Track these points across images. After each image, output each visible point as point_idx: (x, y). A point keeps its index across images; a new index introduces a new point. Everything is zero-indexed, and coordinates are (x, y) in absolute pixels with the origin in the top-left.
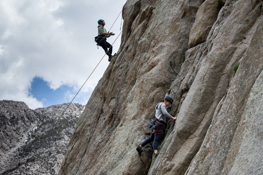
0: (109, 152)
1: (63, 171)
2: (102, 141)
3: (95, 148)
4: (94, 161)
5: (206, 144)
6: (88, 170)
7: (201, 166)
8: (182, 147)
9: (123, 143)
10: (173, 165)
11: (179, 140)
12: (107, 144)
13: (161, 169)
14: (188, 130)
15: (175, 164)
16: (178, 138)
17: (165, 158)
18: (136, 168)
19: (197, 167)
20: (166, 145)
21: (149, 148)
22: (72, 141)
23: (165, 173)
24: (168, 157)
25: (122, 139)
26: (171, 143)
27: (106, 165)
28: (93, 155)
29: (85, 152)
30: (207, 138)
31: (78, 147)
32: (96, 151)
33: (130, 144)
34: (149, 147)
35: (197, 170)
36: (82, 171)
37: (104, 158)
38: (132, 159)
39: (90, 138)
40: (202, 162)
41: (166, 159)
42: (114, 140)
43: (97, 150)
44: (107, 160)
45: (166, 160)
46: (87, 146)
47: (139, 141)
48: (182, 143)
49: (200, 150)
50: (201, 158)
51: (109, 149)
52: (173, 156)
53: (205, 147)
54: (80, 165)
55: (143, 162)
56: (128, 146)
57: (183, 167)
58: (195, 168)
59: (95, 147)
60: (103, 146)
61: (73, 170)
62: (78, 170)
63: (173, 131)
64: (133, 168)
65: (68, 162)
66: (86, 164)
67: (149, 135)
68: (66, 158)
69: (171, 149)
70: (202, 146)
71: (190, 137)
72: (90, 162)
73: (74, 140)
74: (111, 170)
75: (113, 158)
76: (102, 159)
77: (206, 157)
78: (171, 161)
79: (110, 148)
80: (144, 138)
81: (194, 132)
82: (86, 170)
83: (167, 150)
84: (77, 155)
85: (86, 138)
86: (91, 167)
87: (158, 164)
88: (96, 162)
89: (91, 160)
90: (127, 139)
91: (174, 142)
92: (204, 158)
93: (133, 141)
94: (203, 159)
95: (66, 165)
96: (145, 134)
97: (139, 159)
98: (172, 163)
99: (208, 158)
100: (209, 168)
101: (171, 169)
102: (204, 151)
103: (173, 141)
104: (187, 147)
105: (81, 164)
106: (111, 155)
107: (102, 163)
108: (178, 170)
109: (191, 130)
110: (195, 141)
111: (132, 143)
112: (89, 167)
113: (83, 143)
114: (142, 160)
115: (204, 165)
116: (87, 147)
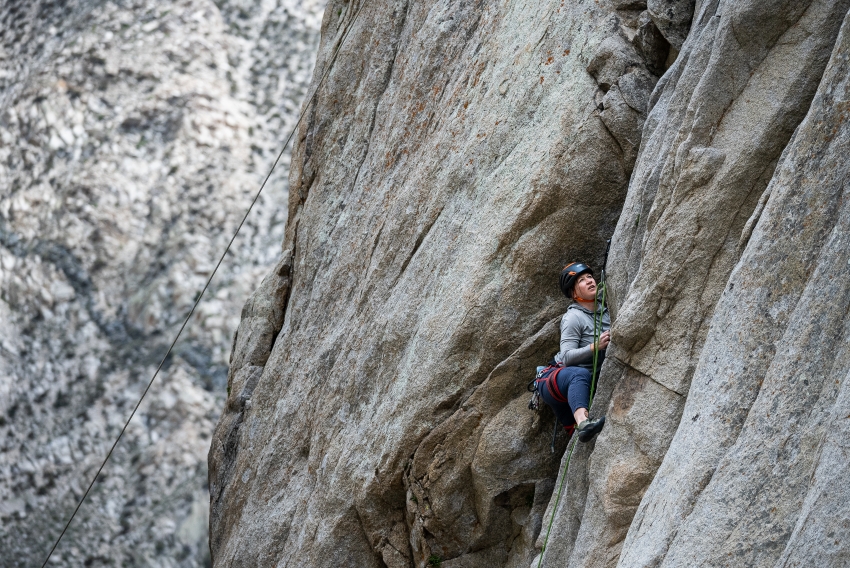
0: (479, 86)
1: (308, 153)
2: (453, 28)
3: (425, 62)
4: (423, 117)
5: (833, 88)
6: (404, 157)
7: (811, 183)
8: (753, 81)
9: (532, 52)
10: (719, 162)
11: (741, 53)
12: (473, 44)
13: (672, 177)
14: (775, 11)
15: (724, 157)
16: (735, 45)
17: (685, 132)
18: (583, 164)
19: (798, 183)
20: (691, 76)
21: (636, 71)
22: (335, 17)
23: (686, 194)
24: (696, 130)
25: (526, 30)
26: (708, 70)
27: (470, 142)
28: (419, 94)
29: (390, 70)
30: (836, 61)
31: (360, 46)
32: (430, 73)
33: (558, 57)
34: (635, 65)
35: (796, 197)
36: (383, 159)
37: (460, 111)
38: (568, 124)
39: (405, 9)
40: (816, 167)
41: (690, 135)
42: (496, 33)
43: (437, 69)
44: (473, 122)
45: (688, 140)
46: (393, 46)
47: (592, 42)
48: (751, 64)
49: (809, 113)
50: (812, 148)
51: (479, 74)
52: (719, 122)
53: (828, 99)
54: (372, 129)
55: (610, 133)
56: (550, 65)
57: (758, 166)
58: (788, 188)
59: (424, 57)
60: (457, 53)
61: (346, 150)
62: (366, 153)
63: (717, 14)
64: (573, 164)
65: (323, 114)
66: (395, 132)
67: (632, 10)
68: (315, 96)
69: (709, 95)
70: (818, 94)
71: (787, 37)
72: (409, 124)
73: (343, 12)
74: (490, 169)
75: (494, 116)
76: (455, 114)
77: (833, 145)
78: (708, 144)
79: (483, 67)
80: (613, 26)
81: (800, 17)
82: (395, 157)
83: (693, 100)
84: (358, 83)
85: (390, 11)
86: (416, 148)
87: (661, 157)
88: (431, 123)
89: (414, 113)
90: (546, 34)
91: (721, 63)
92: (826, 146)
93: (570, 42)
94: (820, 154)
95: (316, 129)
96: (618, 9)
97: (597, 122)
98: (715, 151)
99: (838, 147)
100: (842, 190)
101: (711, 177)
102: (825, 117)
103: (713, 60)
104: (774, 83)
105: (377, 127)
106: (488, 99)
107: (454, 135)
108: (740, 181)
109: (789, 8)
110: (805, 56)
111: (567, 52)
112: (409, 145)
113: (378, 31)
114: (607, 129)
115: (821, 177)
116: (395, 52)
